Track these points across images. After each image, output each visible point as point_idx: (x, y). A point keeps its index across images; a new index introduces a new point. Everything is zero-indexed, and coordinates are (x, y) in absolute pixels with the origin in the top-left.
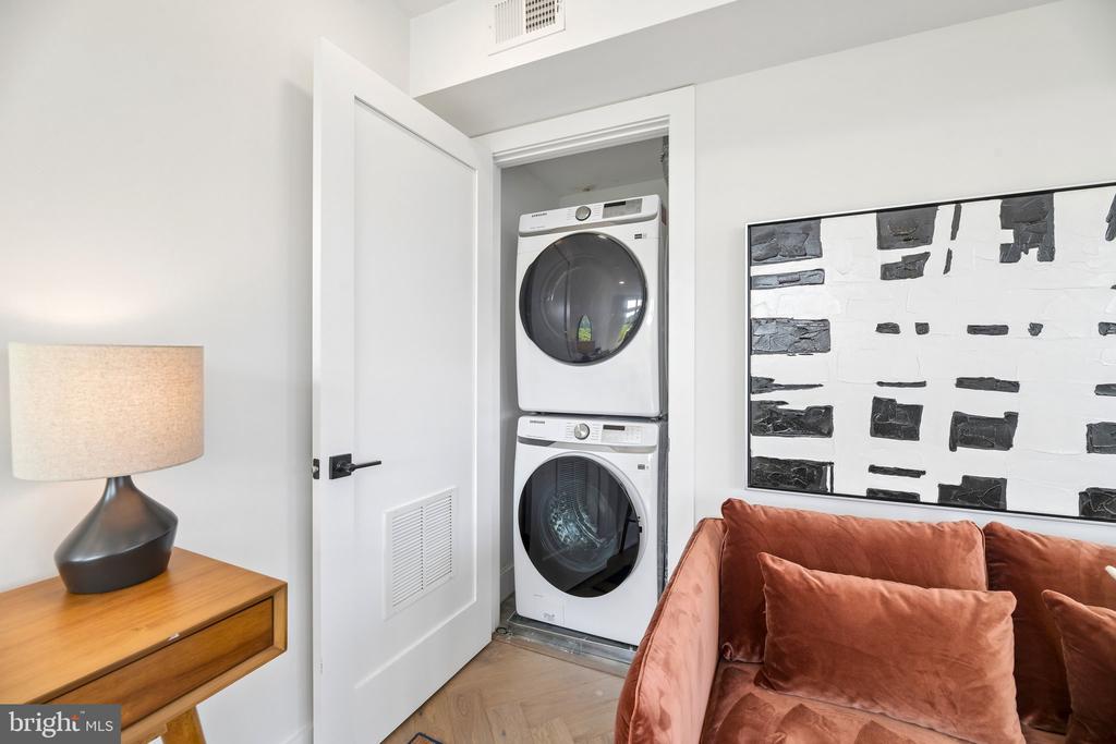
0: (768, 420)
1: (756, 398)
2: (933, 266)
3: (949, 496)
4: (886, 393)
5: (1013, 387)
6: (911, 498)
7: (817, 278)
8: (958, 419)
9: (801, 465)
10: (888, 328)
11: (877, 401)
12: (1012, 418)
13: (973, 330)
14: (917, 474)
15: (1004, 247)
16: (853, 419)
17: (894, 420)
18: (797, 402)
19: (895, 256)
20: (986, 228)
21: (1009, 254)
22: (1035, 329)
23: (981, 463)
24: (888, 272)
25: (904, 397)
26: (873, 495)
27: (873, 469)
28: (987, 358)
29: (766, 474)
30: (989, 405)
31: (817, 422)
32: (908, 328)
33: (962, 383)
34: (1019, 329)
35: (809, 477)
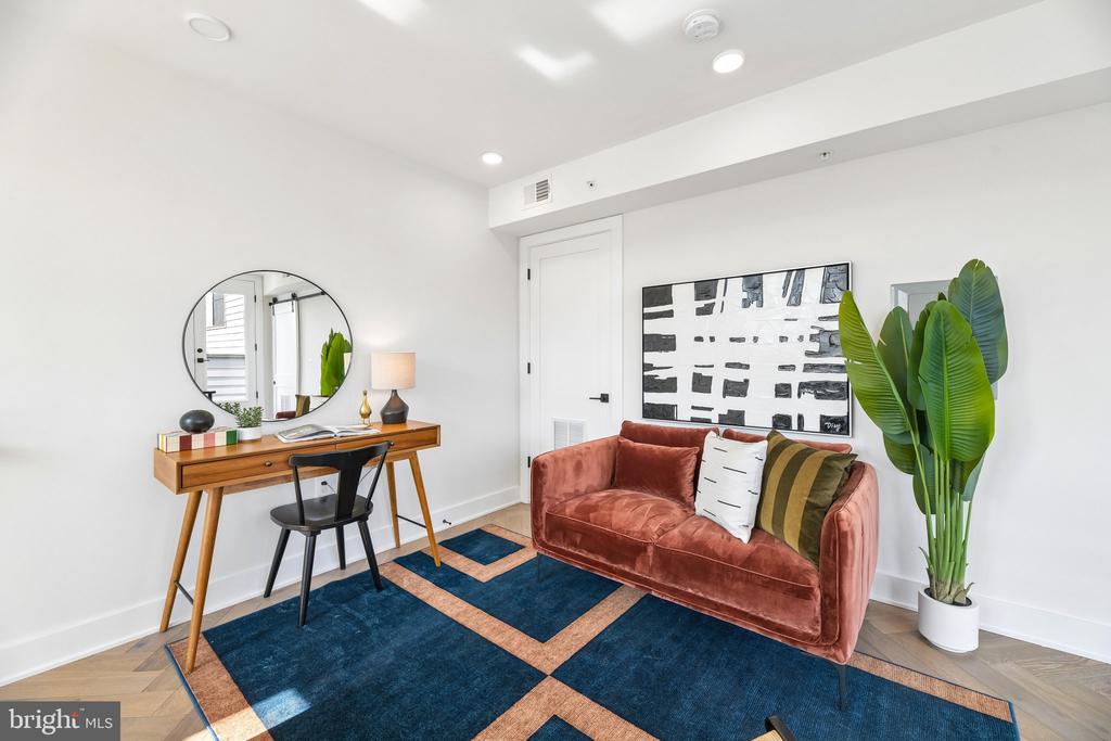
0: (650, 384)
1: (646, 373)
2: (716, 309)
3: (723, 419)
4: (698, 370)
5: (747, 367)
6: (708, 421)
7: (670, 314)
8: (727, 383)
9: (664, 407)
10: (699, 339)
11: (694, 374)
12: (746, 381)
13: (732, 340)
14: (710, 409)
15: (744, 300)
16: (685, 384)
17: (701, 384)
18: (663, 375)
19: (702, 304)
20: (737, 291)
21: (746, 304)
22: (756, 339)
23: (735, 403)
24: (700, 312)
25: (705, 372)
26: (694, 420)
27: (693, 408)
28: (738, 353)
29: (650, 411)
30: (737, 376)
31: (670, 385)
32: (706, 339)
33: (728, 365)
34: (749, 340)
35: (667, 412)
